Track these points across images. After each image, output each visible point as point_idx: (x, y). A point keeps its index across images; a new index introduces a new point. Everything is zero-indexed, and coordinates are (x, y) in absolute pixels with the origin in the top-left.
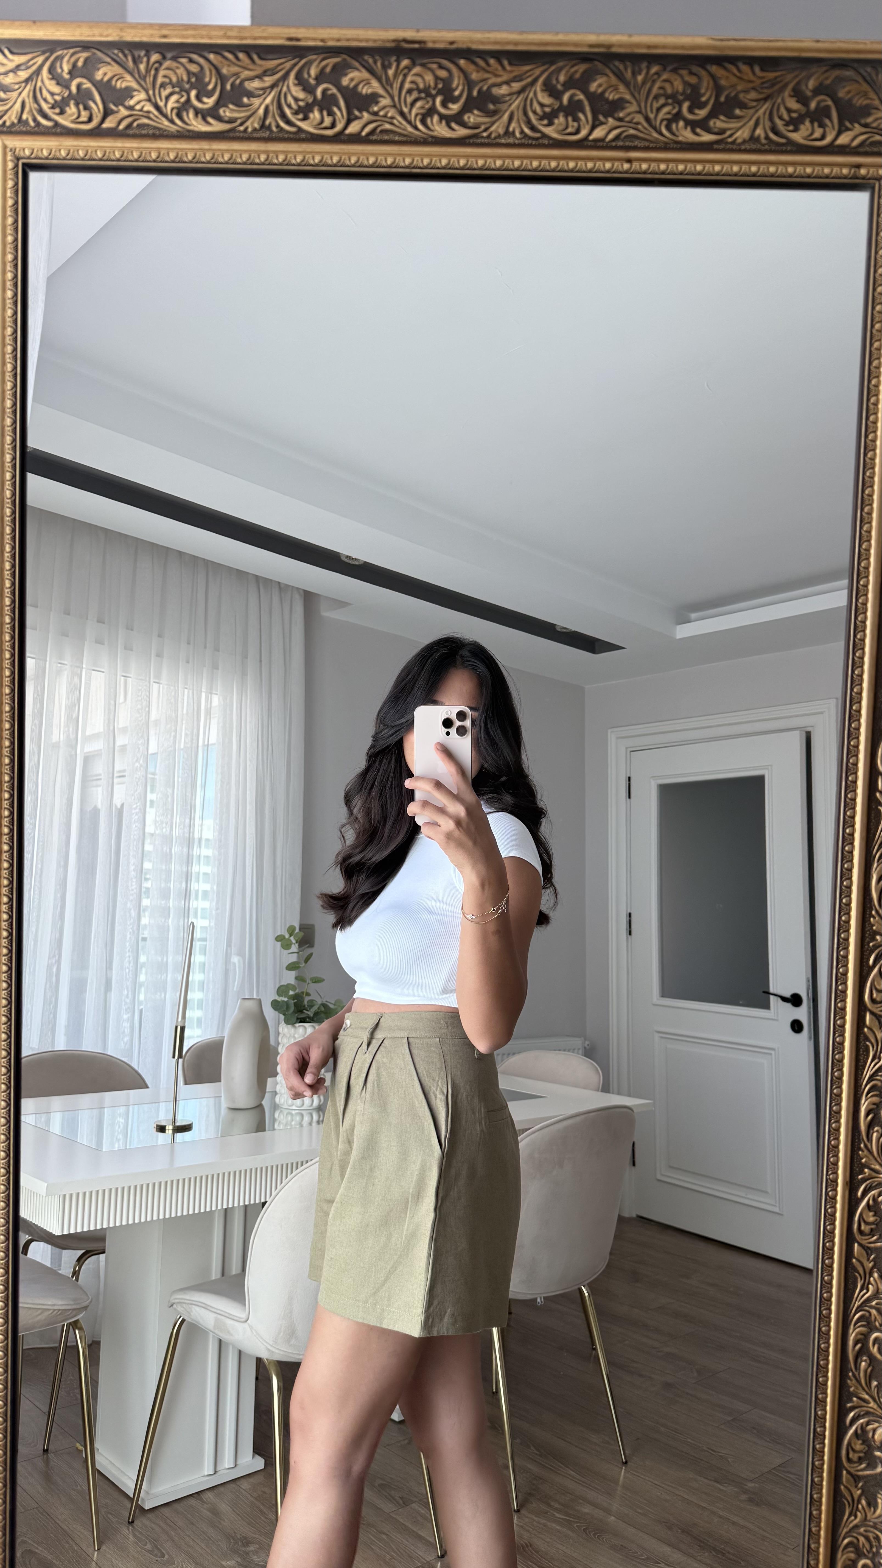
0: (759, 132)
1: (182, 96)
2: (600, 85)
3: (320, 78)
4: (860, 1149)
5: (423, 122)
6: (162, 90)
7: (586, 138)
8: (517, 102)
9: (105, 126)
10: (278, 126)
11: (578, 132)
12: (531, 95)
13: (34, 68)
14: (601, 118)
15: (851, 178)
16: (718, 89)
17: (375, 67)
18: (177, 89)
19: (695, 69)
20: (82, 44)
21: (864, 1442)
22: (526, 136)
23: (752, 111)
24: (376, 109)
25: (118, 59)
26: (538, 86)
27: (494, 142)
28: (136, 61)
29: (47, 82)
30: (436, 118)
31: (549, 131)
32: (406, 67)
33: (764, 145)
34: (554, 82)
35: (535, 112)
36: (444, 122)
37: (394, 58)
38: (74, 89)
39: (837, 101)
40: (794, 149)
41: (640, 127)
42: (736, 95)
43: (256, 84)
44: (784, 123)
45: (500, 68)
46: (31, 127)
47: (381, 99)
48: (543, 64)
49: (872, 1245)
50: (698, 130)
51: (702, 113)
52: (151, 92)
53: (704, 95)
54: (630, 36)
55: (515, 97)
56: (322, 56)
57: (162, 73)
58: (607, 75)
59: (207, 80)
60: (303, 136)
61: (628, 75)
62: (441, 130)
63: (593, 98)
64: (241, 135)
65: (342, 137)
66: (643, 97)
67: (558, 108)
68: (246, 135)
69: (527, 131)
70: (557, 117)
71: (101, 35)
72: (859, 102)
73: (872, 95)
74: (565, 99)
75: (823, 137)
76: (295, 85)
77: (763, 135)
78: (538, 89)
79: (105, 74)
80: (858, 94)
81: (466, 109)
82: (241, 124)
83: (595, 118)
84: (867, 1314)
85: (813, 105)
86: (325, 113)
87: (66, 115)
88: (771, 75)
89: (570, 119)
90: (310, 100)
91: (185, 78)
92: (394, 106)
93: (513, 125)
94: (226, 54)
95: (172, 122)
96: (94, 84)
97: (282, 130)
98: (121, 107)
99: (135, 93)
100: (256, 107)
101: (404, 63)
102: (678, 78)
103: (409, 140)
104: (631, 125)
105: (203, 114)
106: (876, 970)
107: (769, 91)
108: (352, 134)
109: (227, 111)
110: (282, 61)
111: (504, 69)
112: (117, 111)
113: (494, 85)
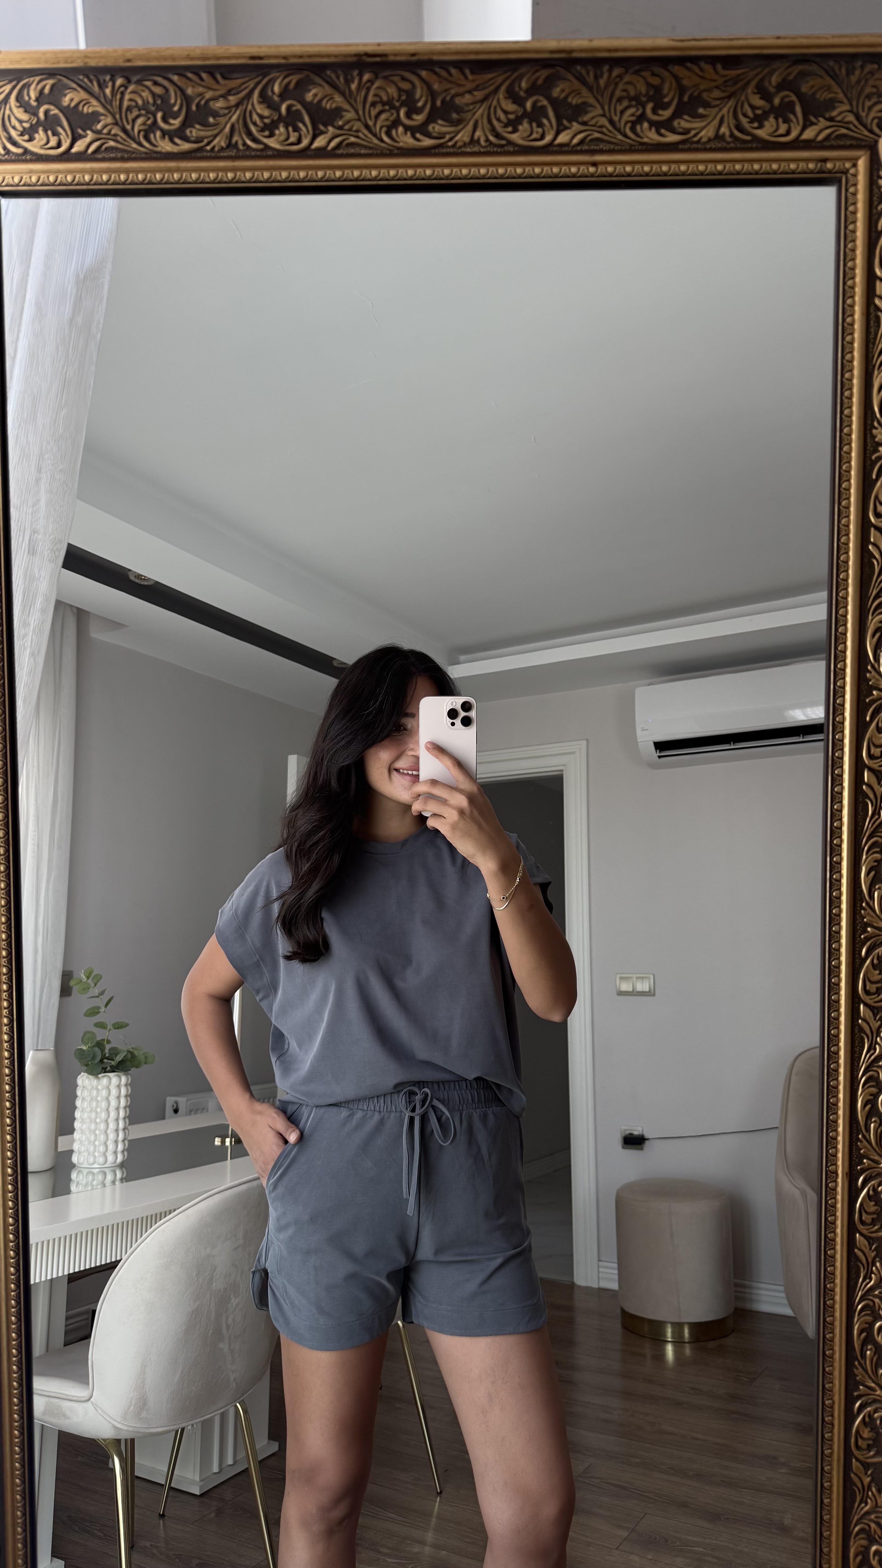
0: (724, 130)
1: (149, 119)
2: (563, 91)
3: (283, 96)
4: (858, 1140)
5: (389, 134)
6: (129, 113)
7: (551, 144)
8: (480, 111)
9: (74, 150)
10: (245, 144)
11: (542, 137)
12: (495, 103)
13: (2, 96)
14: (565, 122)
15: (818, 173)
16: (682, 90)
17: (337, 82)
18: (143, 112)
19: (658, 70)
20: (46, 72)
21: (872, 1430)
22: (491, 143)
23: (715, 110)
24: (340, 123)
25: (84, 85)
26: (501, 94)
27: (460, 151)
28: (101, 86)
29: (15, 110)
30: (401, 129)
31: (514, 138)
32: (368, 81)
33: (728, 143)
34: (517, 89)
35: (499, 120)
36: (409, 134)
37: (355, 73)
38: (41, 115)
39: (800, 96)
40: (760, 145)
41: (604, 130)
42: (700, 95)
43: (221, 103)
45: (462, 77)
46: (1, 155)
47: (344, 113)
48: (505, 72)
49: (874, 1235)
50: (663, 131)
51: (666, 114)
52: (118, 116)
53: (667, 95)
54: (591, 40)
55: (478, 105)
56: (285, 73)
57: (127, 96)
58: (569, 80)
59: (173, 101)
60: (270, 153)
61: (591, 79)
62: (407, 140)
63: (556, 104)
64: (209, 154)
65: (309, 153)
66: (606, 100)
67: (522, 115)
68: (213, 155)
69: (492, 138)
70: (521, 124)
71: (66, 62)
72: (823, 96)
73: (836, 88)
74: (529, 105)
75: (788, 133)
76: (260, 103)
77: (728, 133)
78: (501, 96)
79: (72, 100)
80: (820, 89)
81: (430, 119)
83: (559, 123)
84: (871, 1304)
85: (777, 101)
86: (290, 129)
87: (35, 142)
88: (733, 73)
89: (534, 125)
90: (276, 118)
91: (151, 100)
92: (359, 120)
93: (478, 133)
94: (190, 75)
95: (141, 145)
96: (61, 111)
97: (248, 147)
98: (89, 132)
99: (102, 118)
100: (222, 127)
101: (366, 77)
102: (640, 79)
103: (375, 152)
104: (595, 128)
105: (170, 135)
106: (868, 961)
107: (733, 89)
108: (318, 149)
109: (194, 131)
110: (246, 79)
111: (466, 78)
112: (85, 136)
113: (457, 95)
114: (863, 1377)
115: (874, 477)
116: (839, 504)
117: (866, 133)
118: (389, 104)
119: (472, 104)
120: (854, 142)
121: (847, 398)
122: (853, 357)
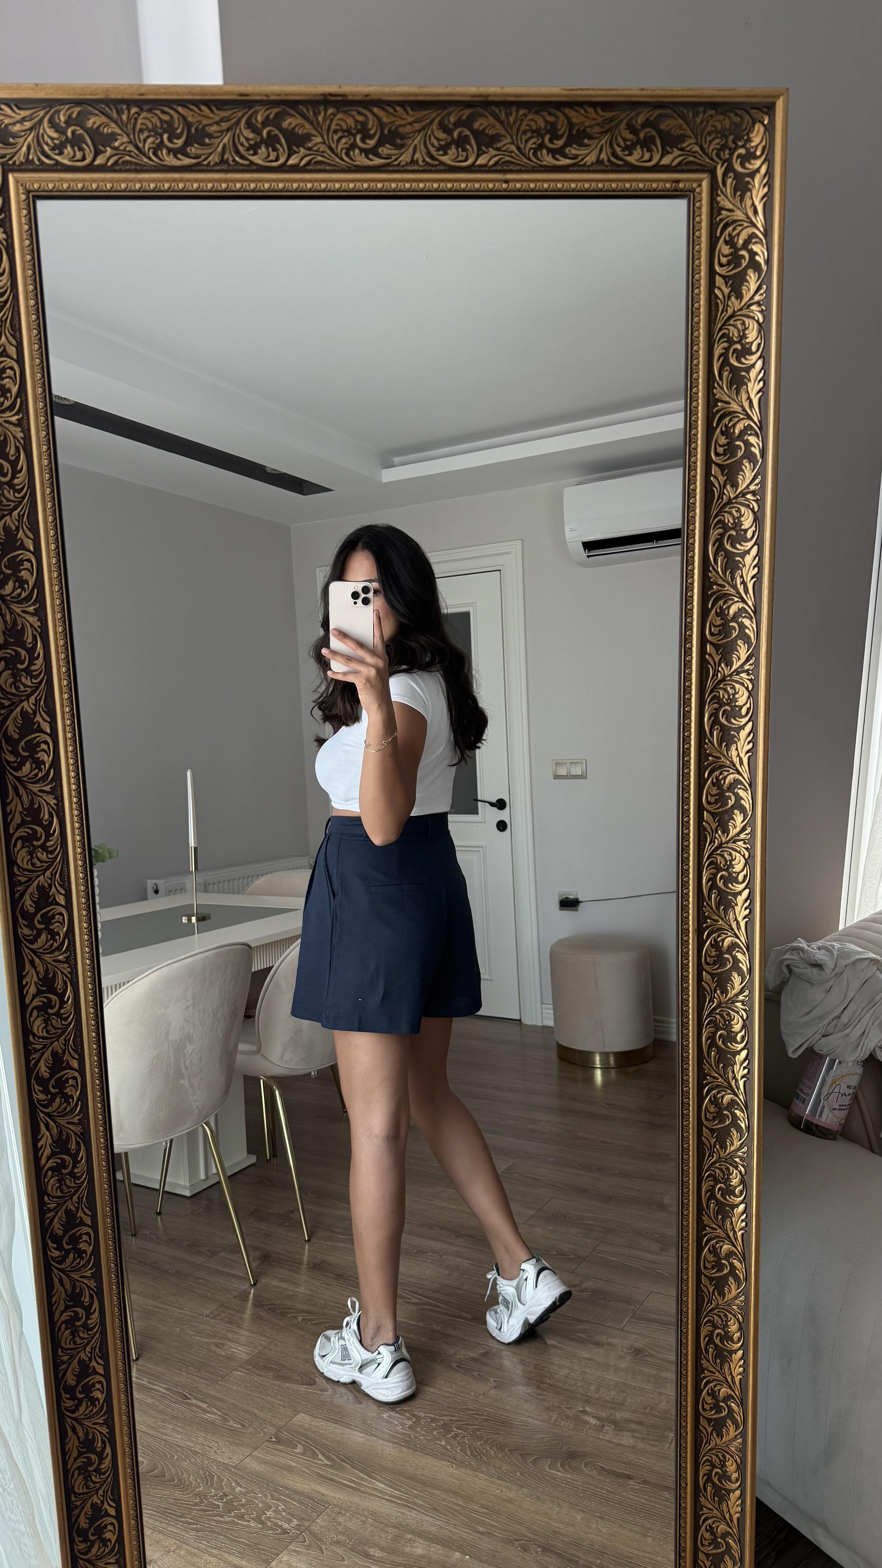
0: (603, 156)
1: (157, 139)
2: (482, 124)
3: (265, 124)
4: (704, 906)
5: (347, 154)
6: (141, 134)
7: (473, 165)
8: (418, 138)
9: (96, 163)
10: (234, 160)
11: (466, 160)
12: (429, 132)
13: (37, 119)
14: (484, 148)
15: (672, 191)
16: (571, 125)
17: (307, 114)
18: (152, 133)
19: (552, 111)
20: (75, 101)
21: (715, 1107)
22: (427, 163)
23: (596, 141)
24: (310, 145)
25: (105, 112)
26: (435, 126)
27: (403, 169)
28: (119, 113)
29: (48, 130)
30: (357, 151)
31: (444, 159)
32: (332, 114)
33: (607, 166)
34: (446, 122)
35: (433, 145)
36: (363, 154)
37: (322, 108)
38: (69, 134)
39: (659, 132)
40: (630, 169)
41: (513, 154)
42: (584, 130)
43: (215, 128)
44: (621, 149)
45: (404, 113)
46: (36, 165)
47: (313, 138)
48: (438, 110)
49: (715, 971)
50: (557, 156)
51: (560, 143)
52: (132, 136)
53: (560, 130)
54: (502, 88)
55: (417, 134)
56: (266, 107)
57: (140, 121)
58: (486, 117)
59: (176, 126)
60: (254, 168)
61: (503, 116)
62: (361, 160)
63: (476, 134)
64: (205, 168)
65: (285, 168)
66: (514, 132)
67: (450, 142)
68: (210, 168)
69: (427, 159)
70: (450, 148)
71: (91, 94)
72: (676, 132)
73: (685, 126)
74: (456, 134)
75: (650, 160)
76: (246, 128)
77: (606, 159)
78: (435, 128)
79: (94, 123)
80: (674, 126)
81: (380, 143)
82: (205, 159)
83: (479, 149)
84: (714, 1020)
85: (642, 135)
86: (270, 149)
87: (64, 155)
88: (609, 115)
89: (460, 150)
90: (258, 140)
91: (159, 124)
92: (324, 143)
93: (418, 155)
94: (191, 107)
95: (150, 159)
96: (85, 131)
97: (237, 163)
98: (108, 149)
99: (119, 137)
100: (216, 146)
101: (331, 111)
102: (540, 117)
103: (337, 168)
104: (506, 153)
105: (174, 152)
106: (710, 781)
107: (610, 126)
108: (292, 166)
109: (193, 149)
110: (235, 111)
111: (407, 113)
112: (105, 152)
113: (401, 126)
114: (709, 1070)
115: (715, 425)
116: (690, 446)
117: (708, 160)
118: (349, 132)
119: (412, 133)
120: (699, 167)
121: (695, 365)
122: (699, 334)
